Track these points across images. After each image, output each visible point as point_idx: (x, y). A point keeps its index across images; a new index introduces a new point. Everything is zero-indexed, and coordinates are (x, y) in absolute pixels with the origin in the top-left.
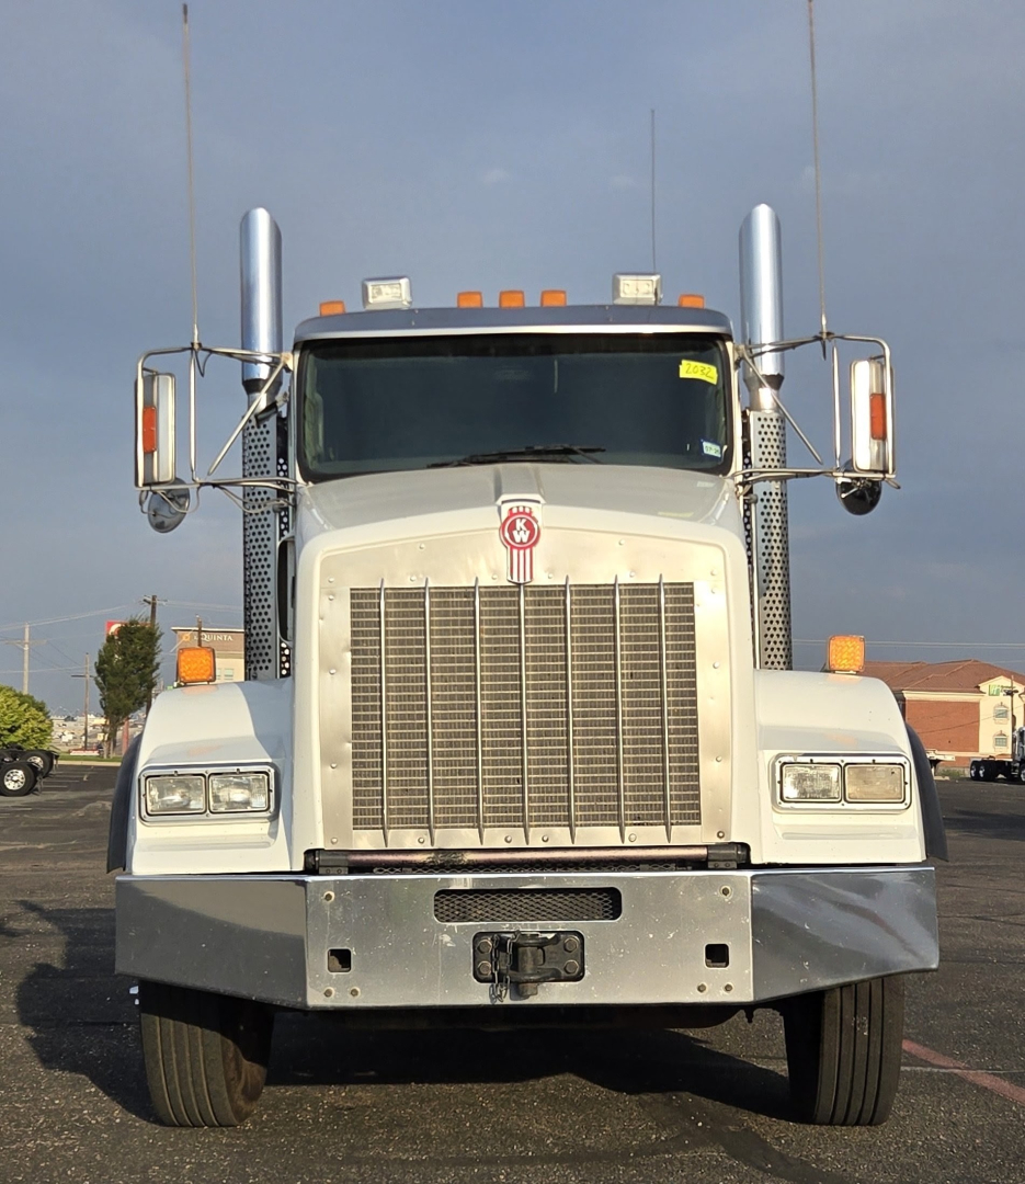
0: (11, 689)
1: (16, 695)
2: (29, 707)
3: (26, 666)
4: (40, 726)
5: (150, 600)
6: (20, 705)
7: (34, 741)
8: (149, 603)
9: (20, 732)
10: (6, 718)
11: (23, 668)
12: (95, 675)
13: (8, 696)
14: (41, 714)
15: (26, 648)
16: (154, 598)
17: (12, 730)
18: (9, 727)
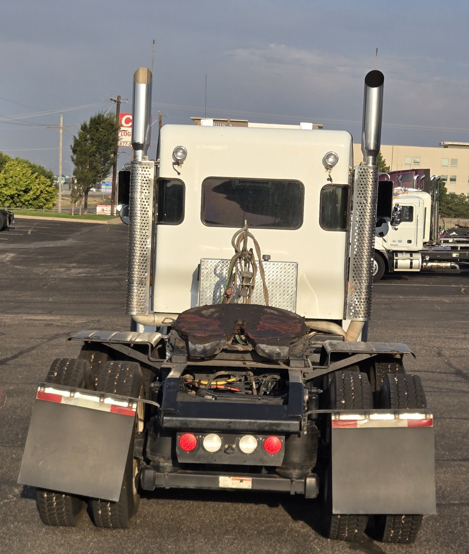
0: (27, 162)
1: (30, 167)
2: (38, 175)
3: (61, 144)
4: (47, 189)
5: (116, 99)
6: (32, 173)
7: (43, 200)
8: (115, 101)
9: (31, 192)
10: (21, 182)
11: (59, 146)
12: (72, 154)
13: (24, 167)
14: (48, 180)
15: (61, 131)
16: (119, 97)
17: (26, 191)
18: (23, 189)
